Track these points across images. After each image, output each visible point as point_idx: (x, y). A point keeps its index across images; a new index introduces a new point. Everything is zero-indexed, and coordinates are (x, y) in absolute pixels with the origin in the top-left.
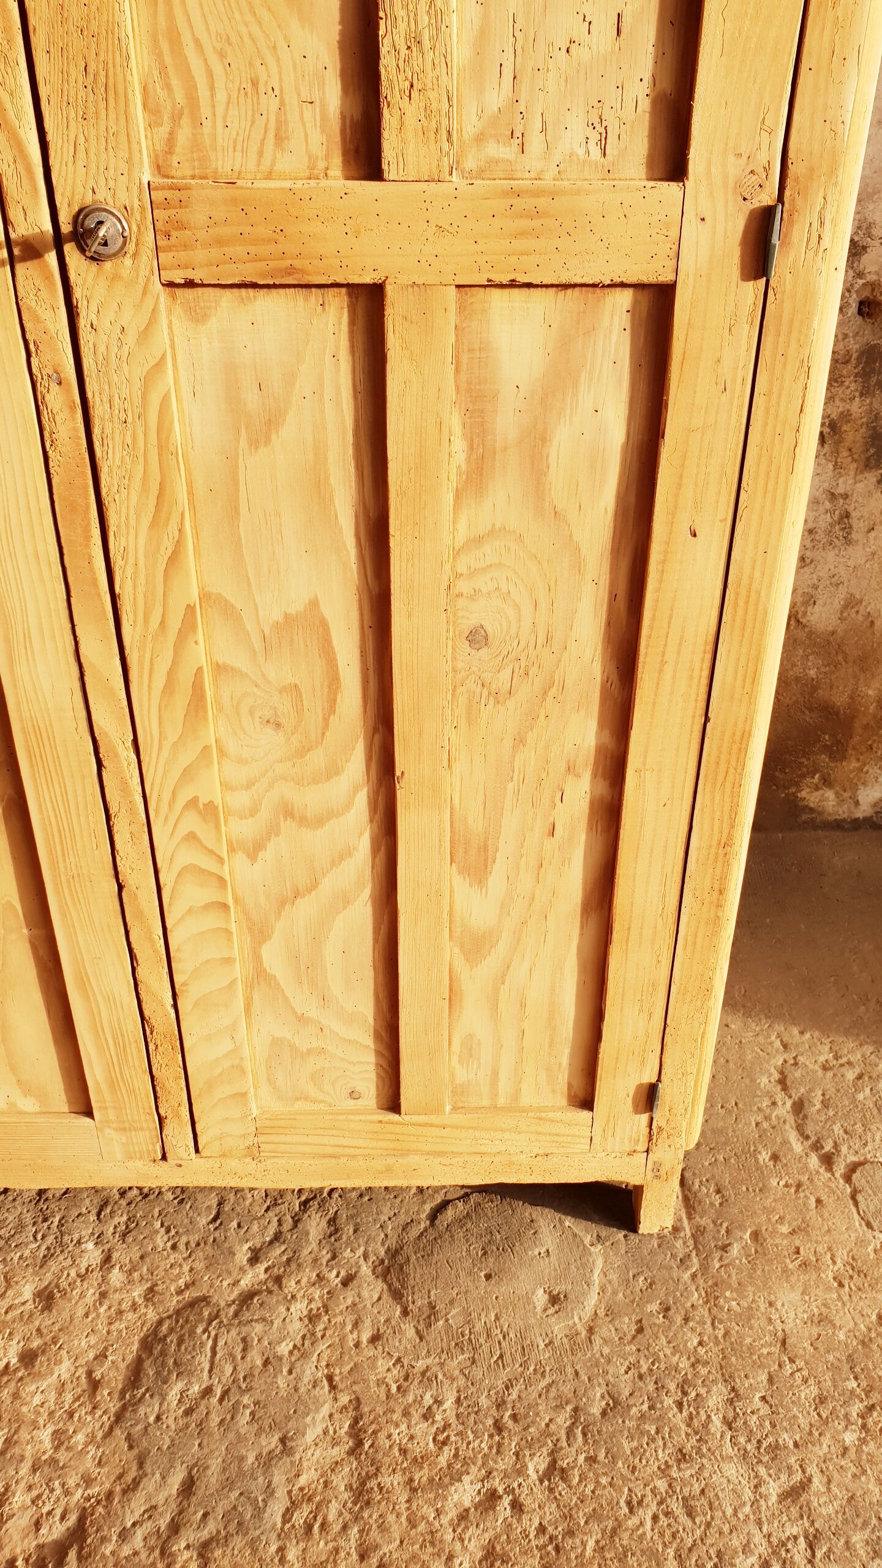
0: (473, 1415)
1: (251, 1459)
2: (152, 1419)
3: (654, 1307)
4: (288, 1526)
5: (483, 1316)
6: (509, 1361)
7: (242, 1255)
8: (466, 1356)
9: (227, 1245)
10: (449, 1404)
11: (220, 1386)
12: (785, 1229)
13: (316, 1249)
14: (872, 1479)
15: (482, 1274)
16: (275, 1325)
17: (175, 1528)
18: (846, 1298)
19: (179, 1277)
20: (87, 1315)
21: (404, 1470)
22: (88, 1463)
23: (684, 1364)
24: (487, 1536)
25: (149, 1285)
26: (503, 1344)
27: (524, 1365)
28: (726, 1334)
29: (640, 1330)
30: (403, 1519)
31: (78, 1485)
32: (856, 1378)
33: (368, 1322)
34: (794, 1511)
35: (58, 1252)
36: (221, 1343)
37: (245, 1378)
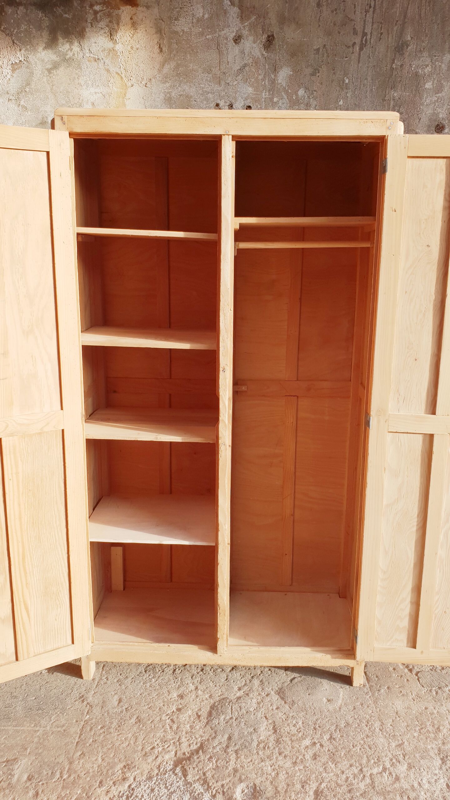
0: (307, 726)
1: (246, 733)
2: (217, 724)
3: (358, 704)
4: (258, 748)
5: (308, 703)
6: (317, 714)
7: (236, 688)
8: (304, 713)
9: (231, 686)
10: (300, 723)
11: (235, 717)
12: (397, 686)
13: (257, 688)
14: (422, 743)
15: (307, 694)
16: (248, 704)
17: (227, 747)
18: (416, 703)
19: (218, 693)
20: (194, 701)
21: (289, 737)
22: (201, 732)
23: (368, 717)
24: (314, 751)
25: (210, 694)
26: (315, 710)
27: (321, 715)
28: (380, 710)
29: (355, 709)
30: (290, 747)
31: (199, 737)
32: (418, 722)
33: (275, 705)
34: (399, 749)
35: (182, 686)
36: (233, 708)
37: (241, 716)
